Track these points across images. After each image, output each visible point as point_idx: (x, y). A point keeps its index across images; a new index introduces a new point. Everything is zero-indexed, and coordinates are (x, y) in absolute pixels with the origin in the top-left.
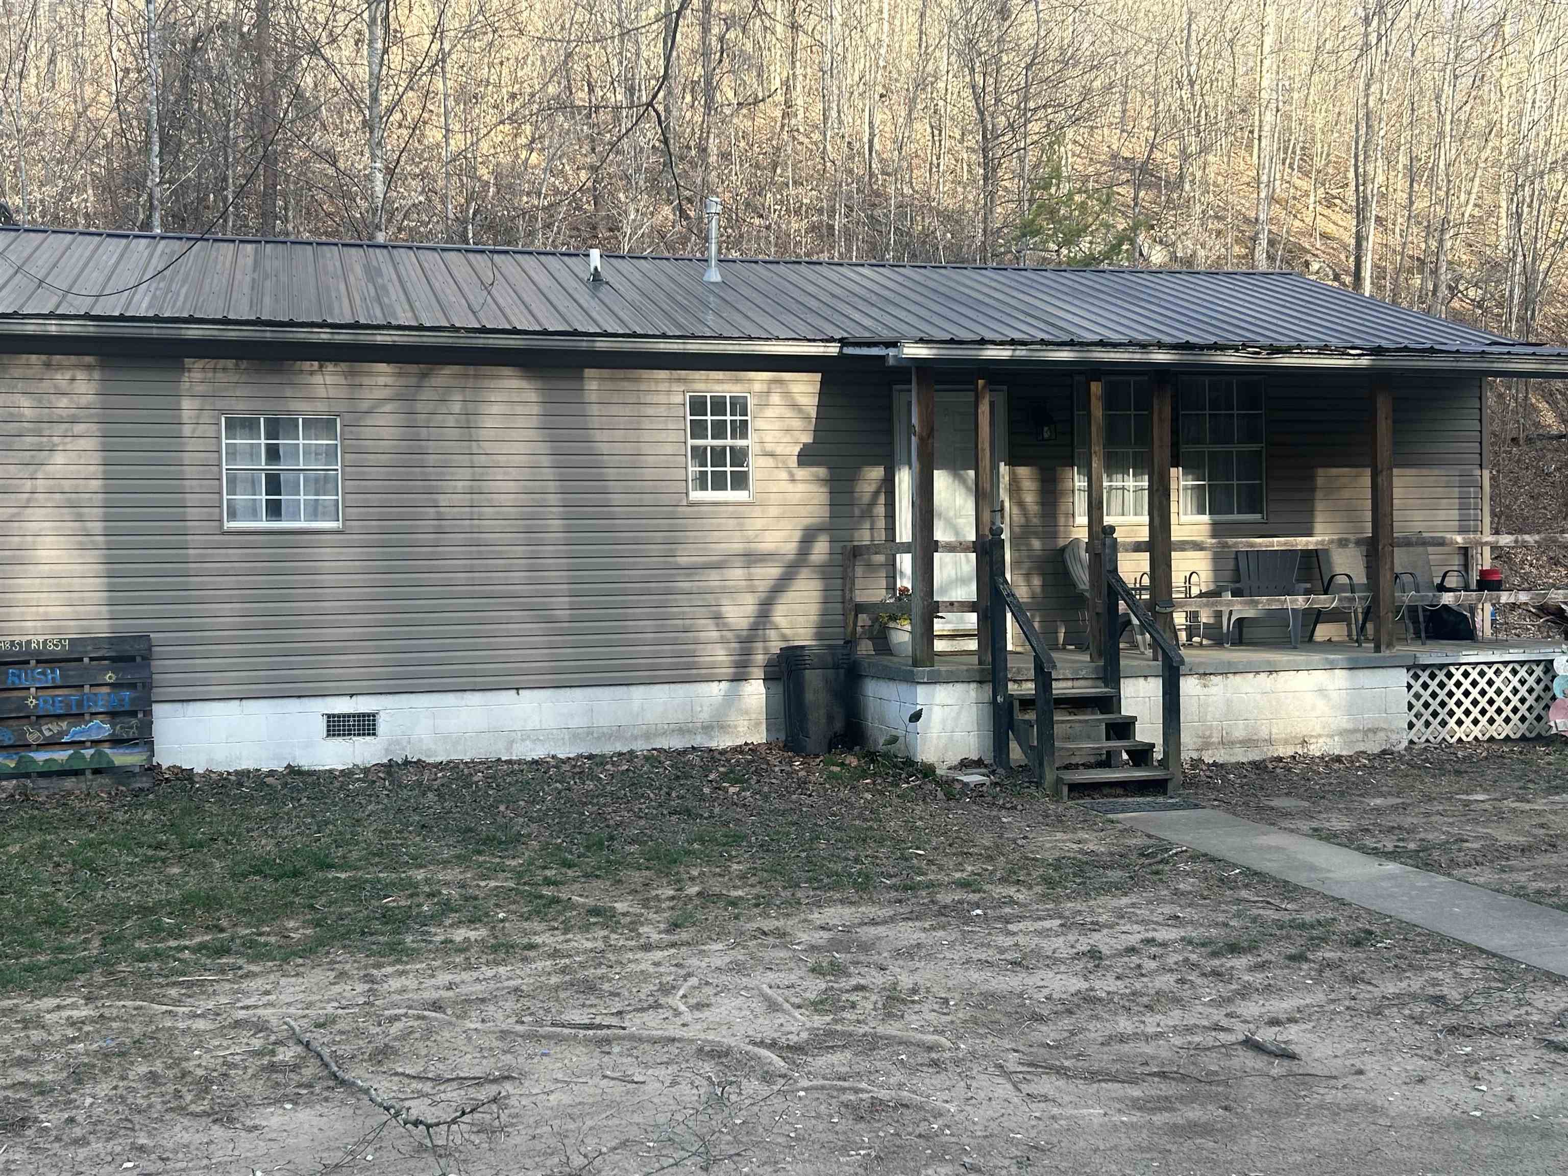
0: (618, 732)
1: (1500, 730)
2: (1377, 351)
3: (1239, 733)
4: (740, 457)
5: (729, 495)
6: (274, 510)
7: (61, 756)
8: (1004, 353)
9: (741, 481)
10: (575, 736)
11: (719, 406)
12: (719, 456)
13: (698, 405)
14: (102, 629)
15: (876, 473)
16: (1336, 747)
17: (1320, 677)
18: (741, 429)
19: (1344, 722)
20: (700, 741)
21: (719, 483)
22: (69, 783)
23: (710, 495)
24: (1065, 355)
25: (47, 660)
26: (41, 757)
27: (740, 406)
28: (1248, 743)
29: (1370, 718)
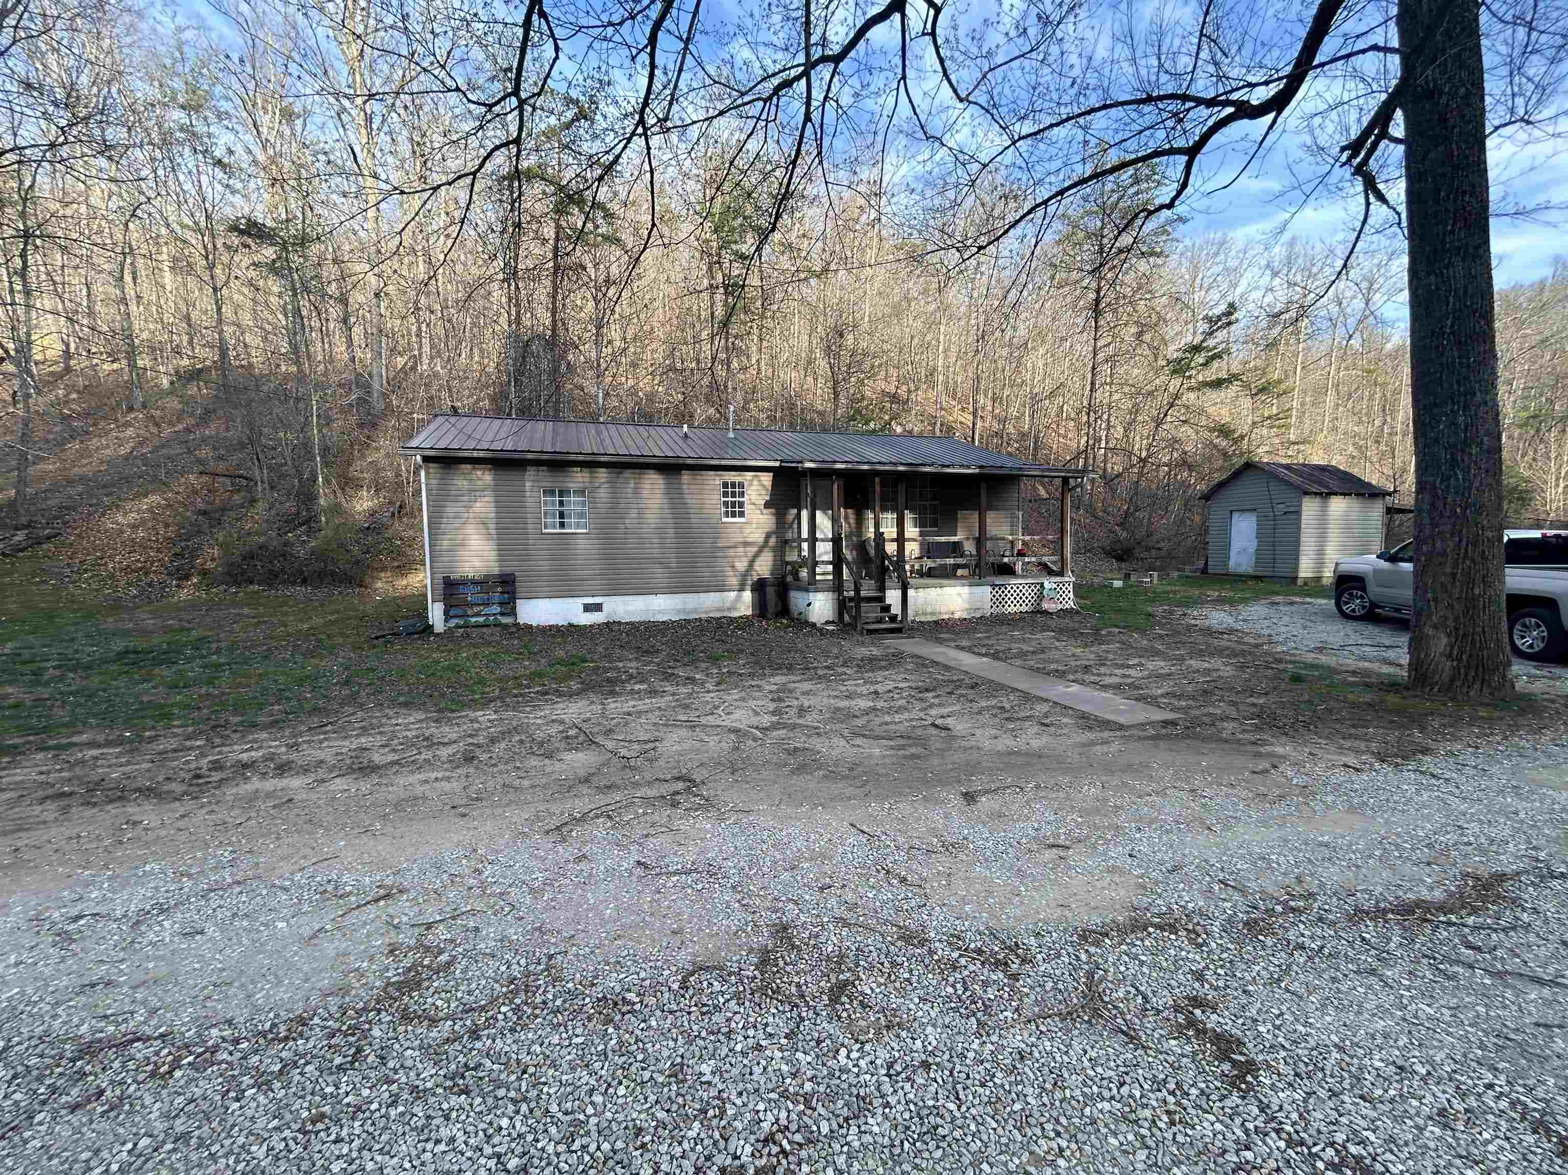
0: (695, 611)
1: (1024, 608)
2: (981, 467)
3: (929, 610)
4: (741, 505)
5: (737, 520)
6: (562, 525)
7: (481, 619)
8: (843, 466)
9: (742, 514)
10: (679, 611)
11: (733, 485)
12: (733, 504)
13: (725, 485)
14: (496, 571)
15: (795, 511)
16: (965, 615)
17: (959, 589)
18: (742, 494)
19: (967, 606)
20: (726, 614)
21: (734, 515)
22: (484, 630)
23: (730, 520)
24: (866, 467)
25: (475, 582)
26: (473, 620)
27: (741, 485)
28: (932, 614)
29: (978, 605)
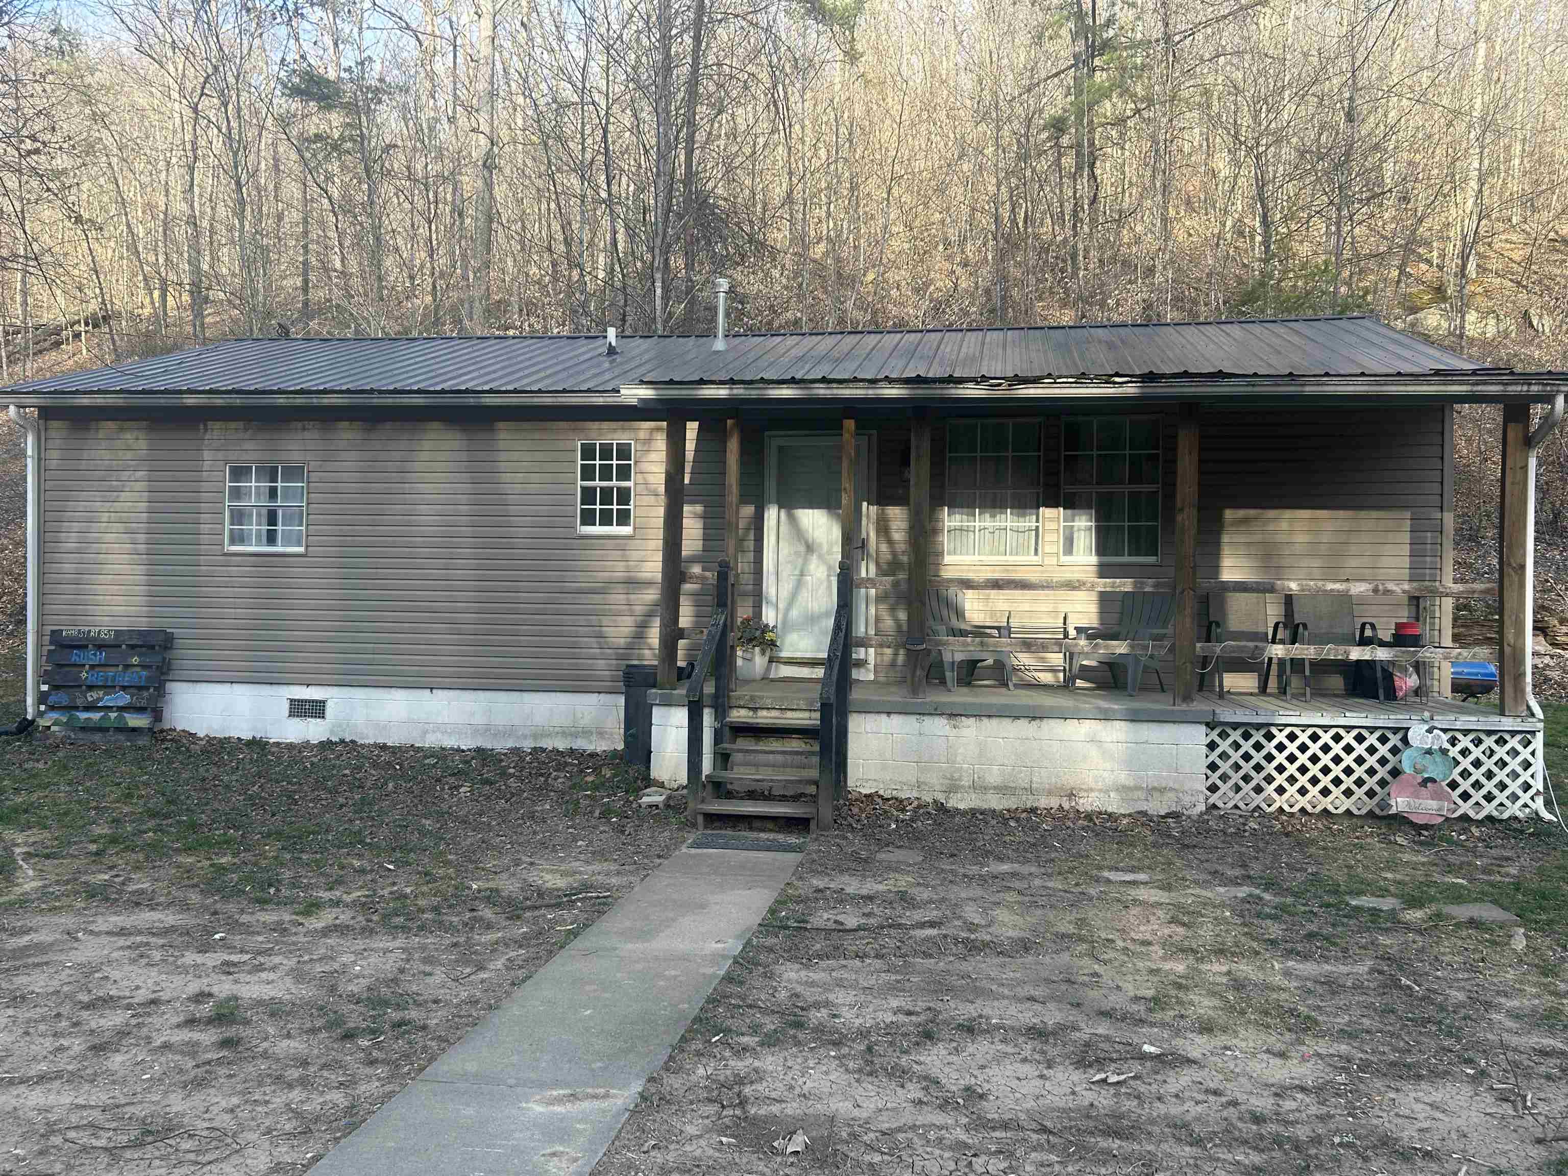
0: (510, 731)
3: (994, 776)
4: (624, 496)
5: (615, 530)
7: (96, 716)
9: (624, 517)
10: (476, 731)
11: (606, 453)
12: (606, 496)
13: (588, 452)
14: (143, 624)
15: (748, 511)
18: (624, 472)
19: (1123, 777)
20: (580, 744)
21: (606, 520)
22: (97, 737)
23: (597, 530)
24: (786, 392)
25: (101, 646)
26: (83, 716)
27: (624, 452)
28: (1003, 789)
